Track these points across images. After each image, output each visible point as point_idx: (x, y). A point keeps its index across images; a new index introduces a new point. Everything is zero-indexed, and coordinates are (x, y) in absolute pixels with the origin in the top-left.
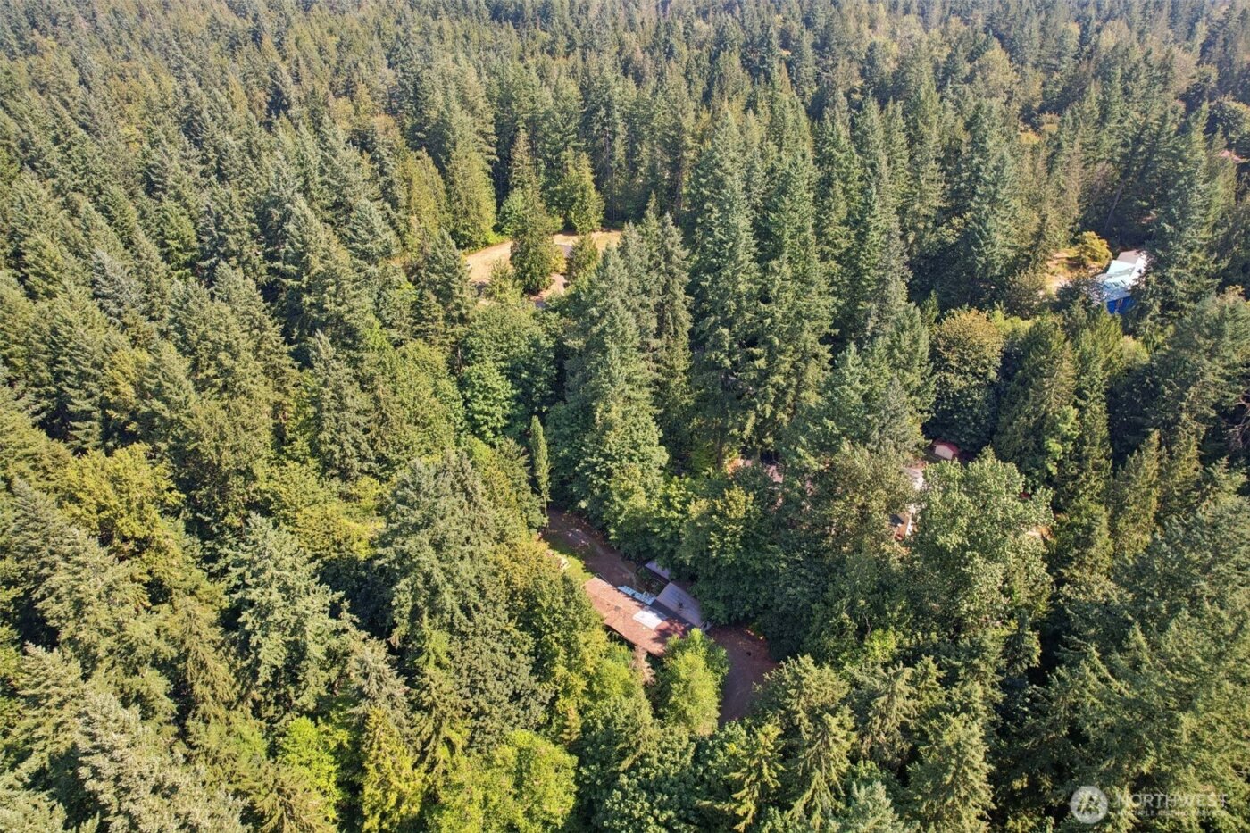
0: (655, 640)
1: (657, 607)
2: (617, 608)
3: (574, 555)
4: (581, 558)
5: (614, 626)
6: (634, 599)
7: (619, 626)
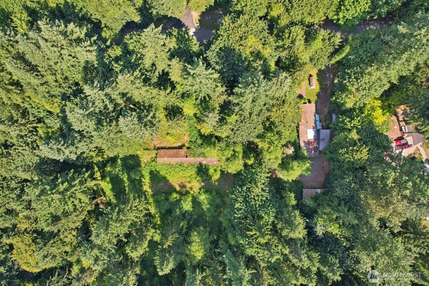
0: (304, 142)
1: (318, 132)
2: (307, 122)
3: (320, 85)
4: (321, 88)
5: (300, 127)
6: (315, 123)
7: (301, 128)
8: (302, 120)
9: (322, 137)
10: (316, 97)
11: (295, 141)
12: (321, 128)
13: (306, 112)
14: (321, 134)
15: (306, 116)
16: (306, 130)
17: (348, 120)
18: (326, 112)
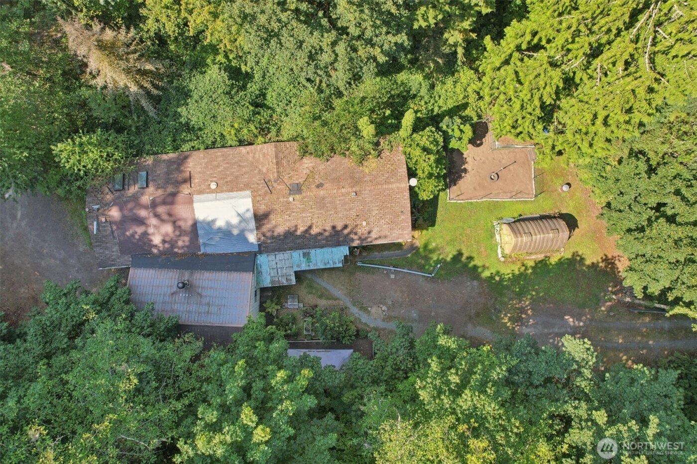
2: (297, 190)
8: (308, 162)
9: (206, 279)
10: (449, 254)
11: (188, 127)
12: (267, 283)
13: (356, 181)
14: (223, 276)
15: (337, 180)
16: (247, 186)
17: (261, 434)
18: (364, 318)
